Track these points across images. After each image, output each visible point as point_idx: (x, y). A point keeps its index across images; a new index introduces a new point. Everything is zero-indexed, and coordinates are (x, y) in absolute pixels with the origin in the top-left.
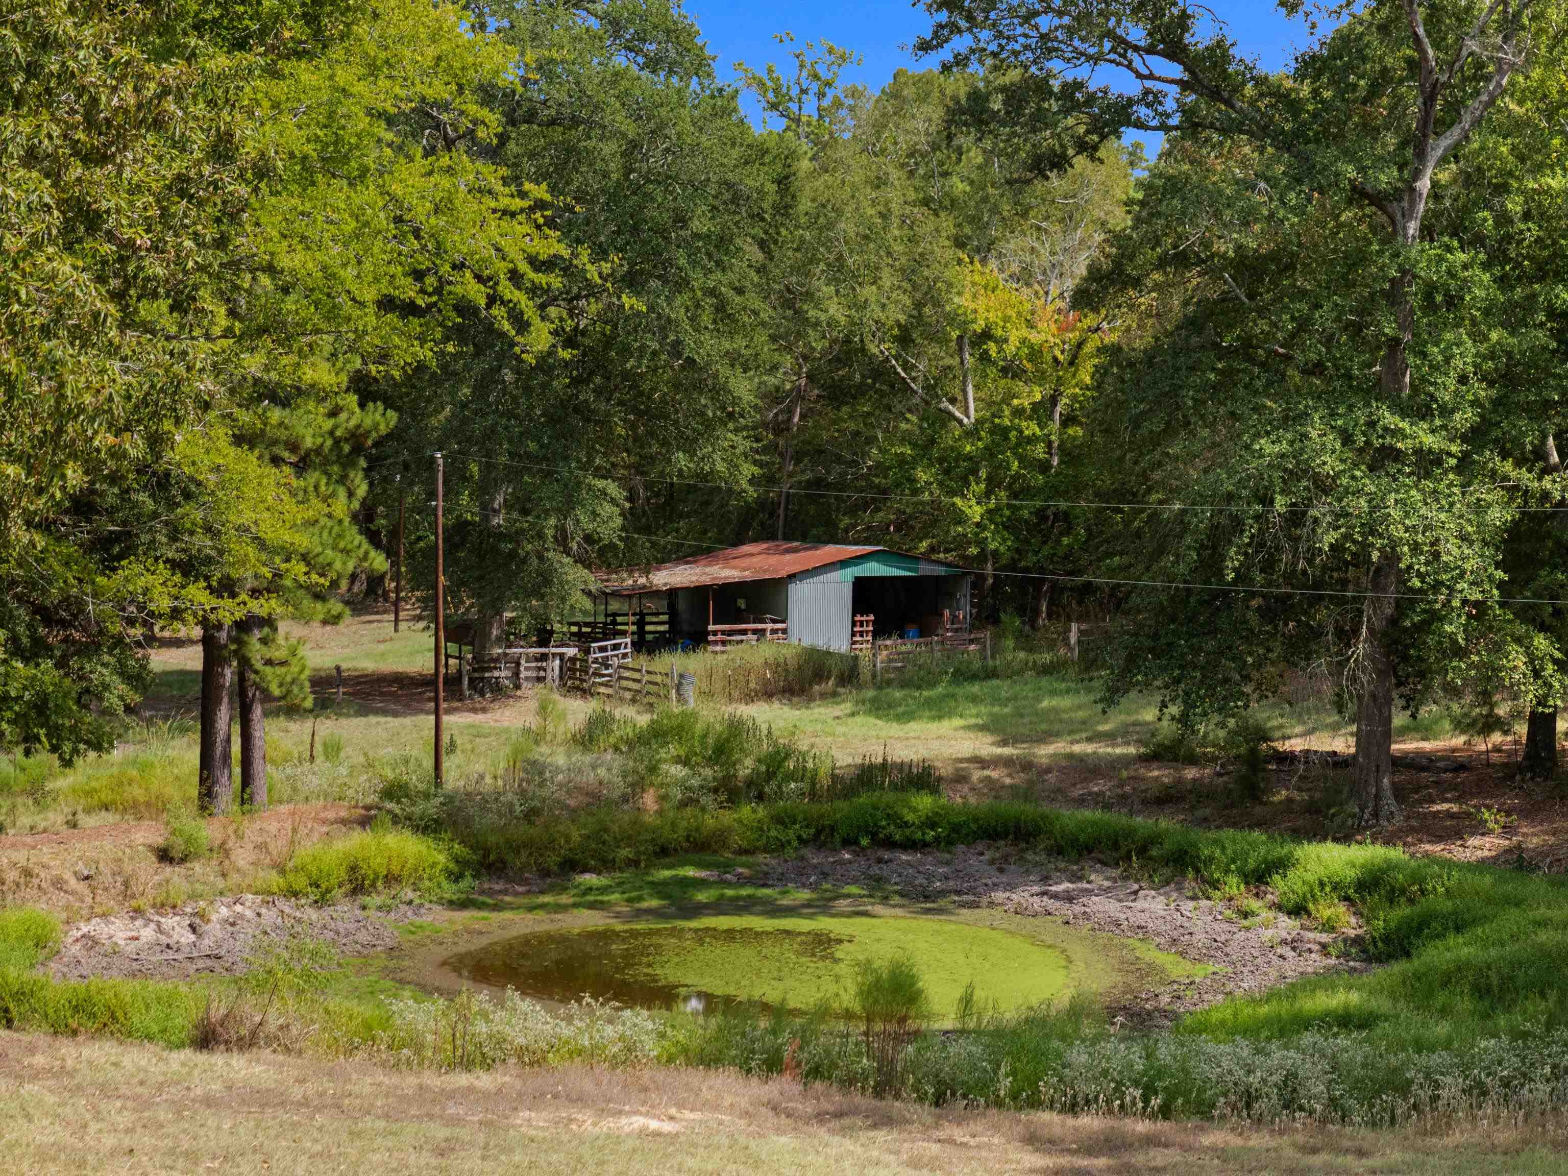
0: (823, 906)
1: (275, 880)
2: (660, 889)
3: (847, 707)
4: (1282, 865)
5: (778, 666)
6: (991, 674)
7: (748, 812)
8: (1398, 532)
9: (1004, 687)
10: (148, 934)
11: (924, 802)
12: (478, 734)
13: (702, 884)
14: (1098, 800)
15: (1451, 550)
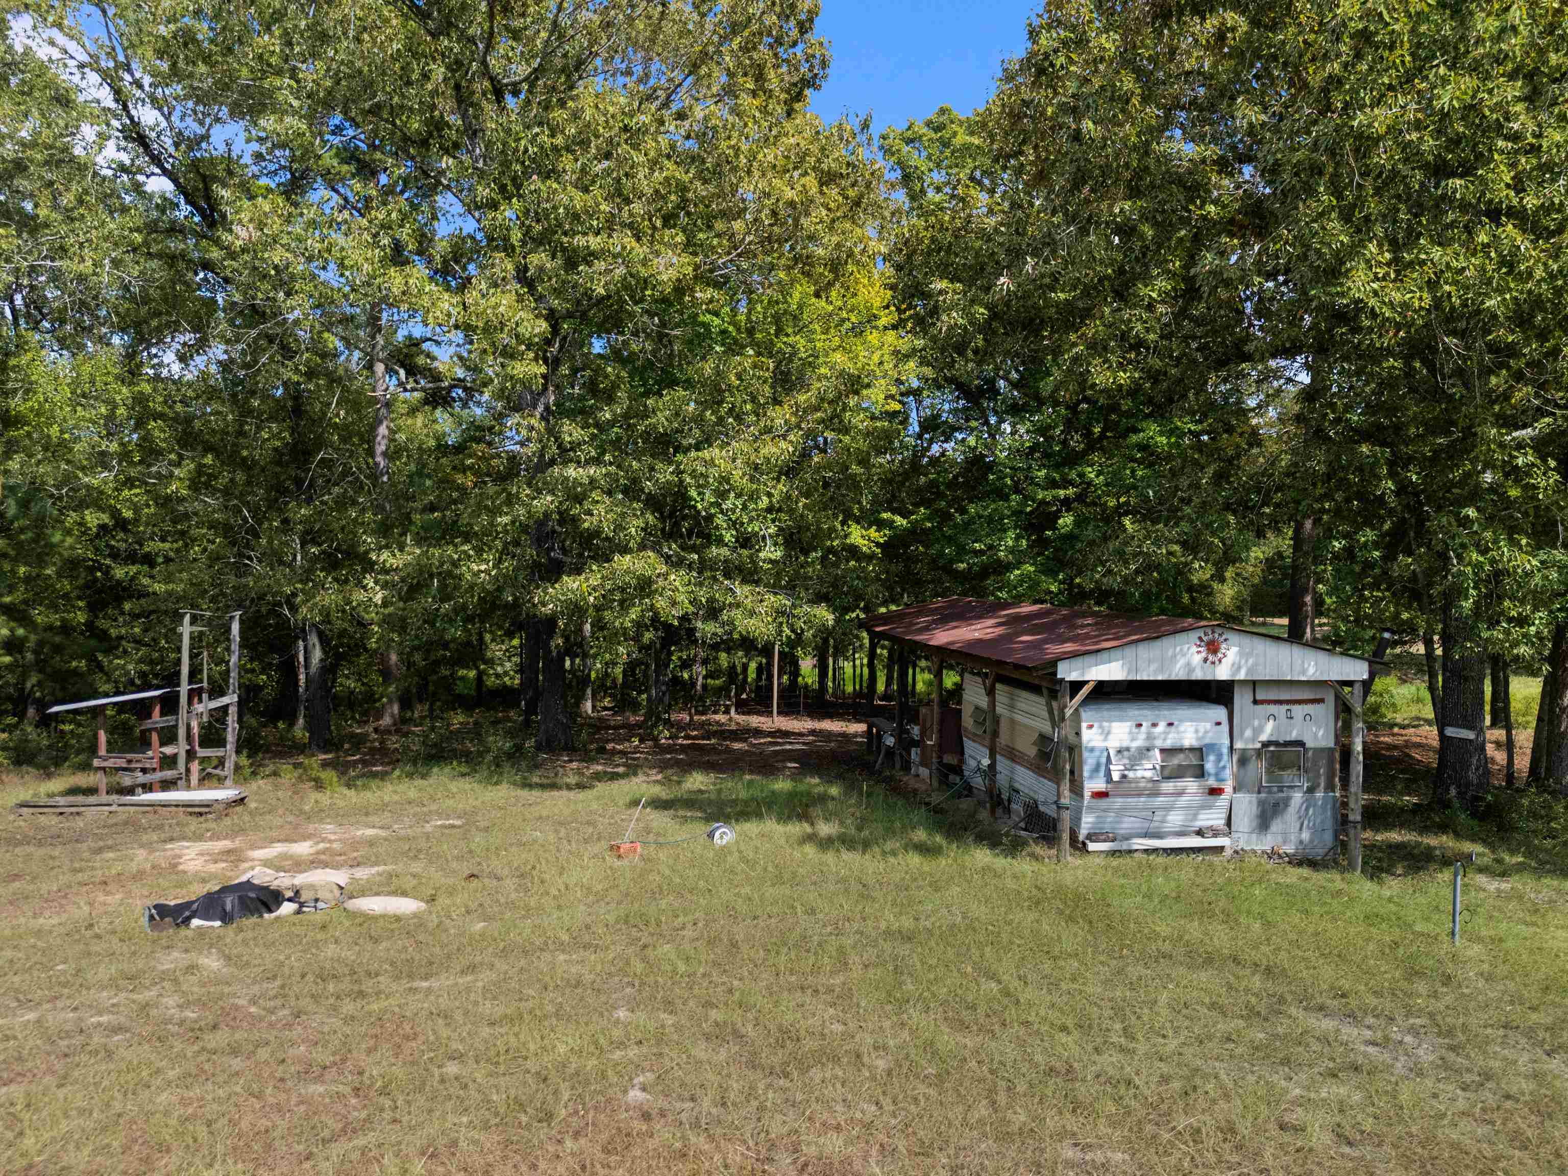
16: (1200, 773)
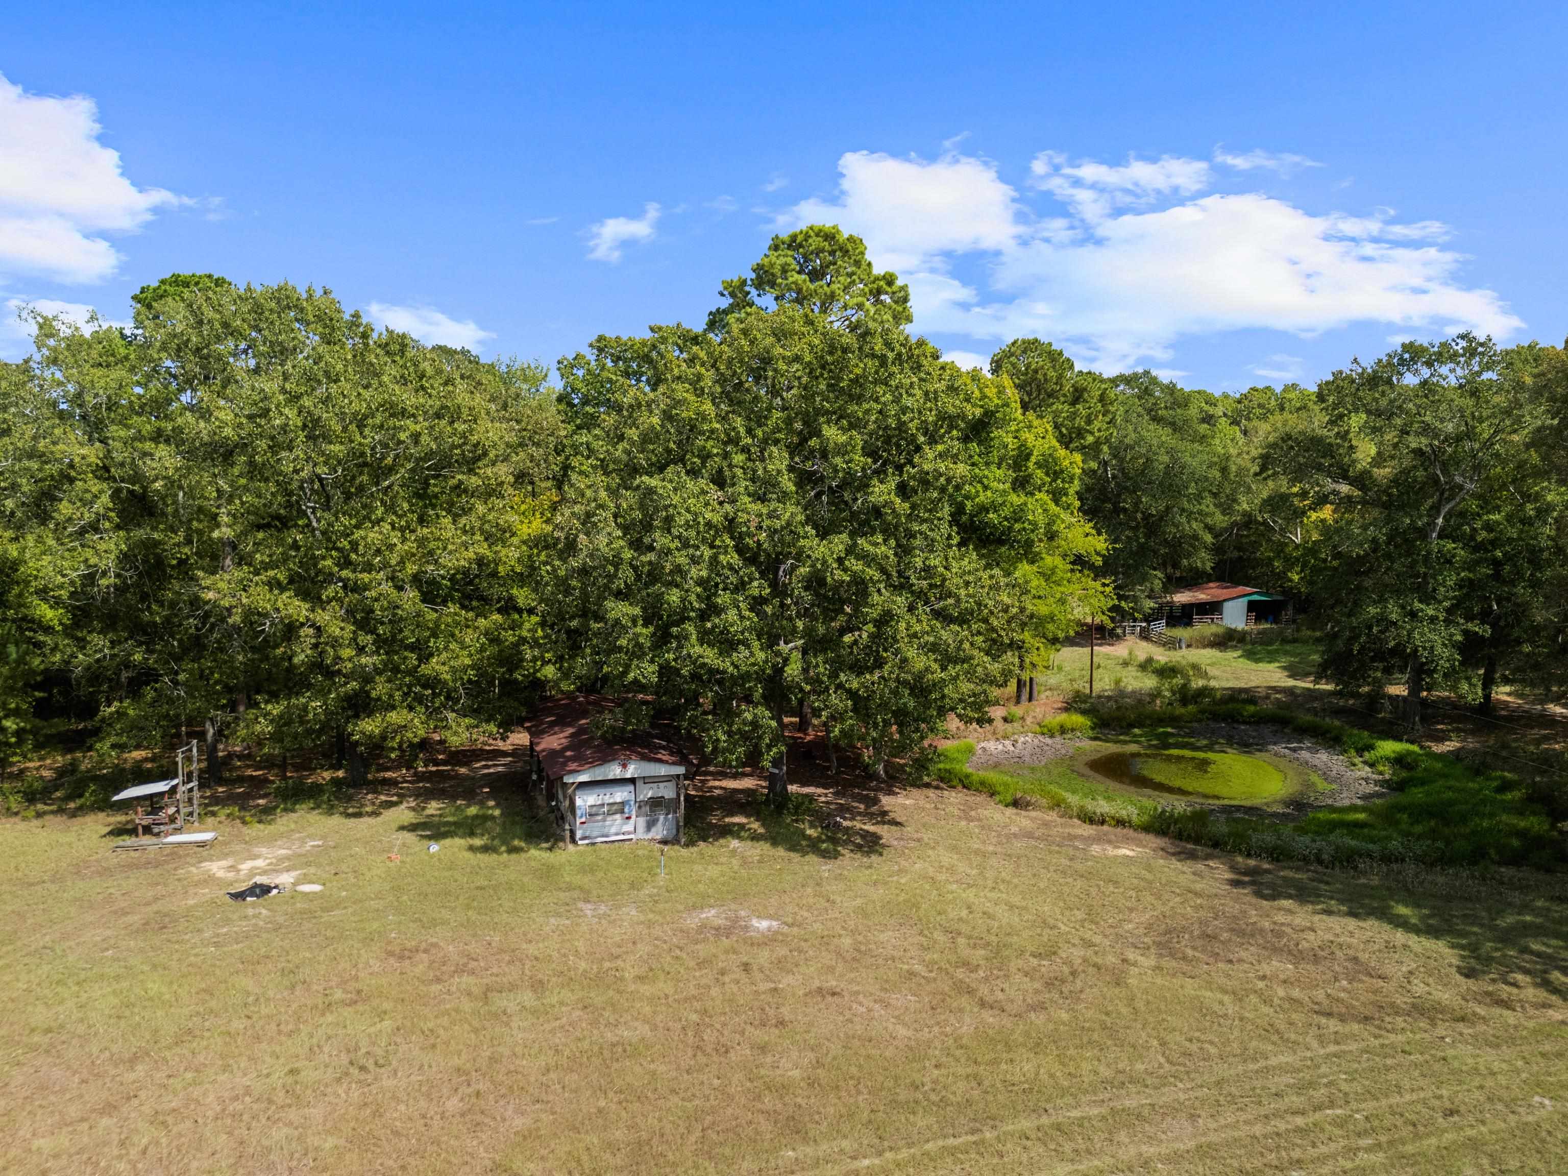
0: (1209, 748)
1: (1038, 729)
2: (1158, 736)
3: (1239, 653)
4: (1370, 747)
5: (1216, 635)
6: (1295, 641)
7: (1191, 708)
8: (1418, 643)
9: (1299, 648)
10: (1000, 747)
11: (1251, 708)
12: (1108, 657)
13: (1172, 735)
14: (1315, 712)
15: (1439, 650)
16: (622, 812)
